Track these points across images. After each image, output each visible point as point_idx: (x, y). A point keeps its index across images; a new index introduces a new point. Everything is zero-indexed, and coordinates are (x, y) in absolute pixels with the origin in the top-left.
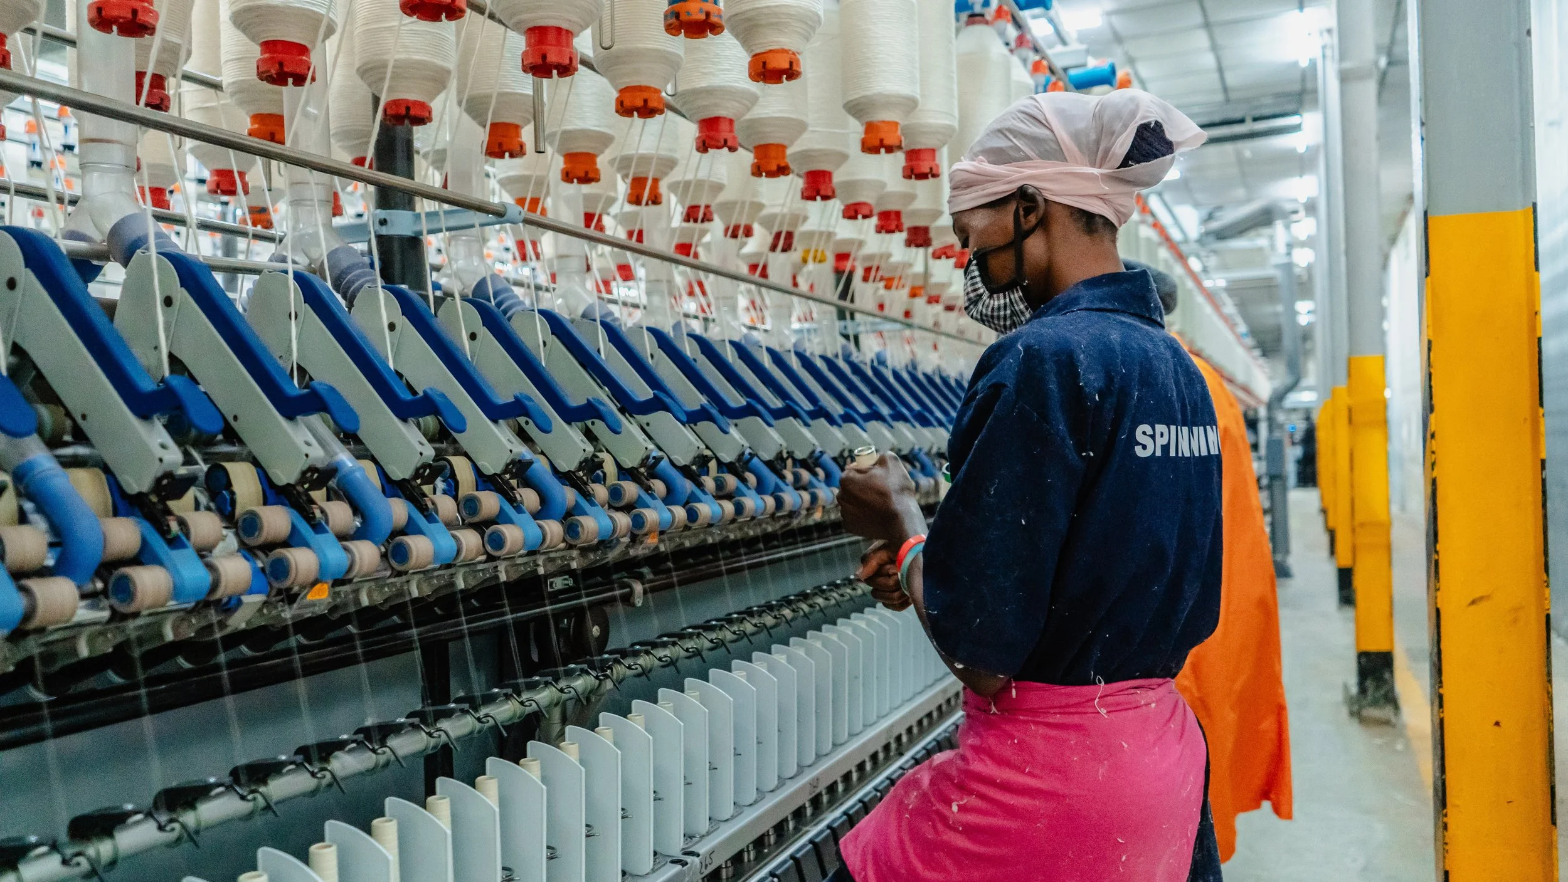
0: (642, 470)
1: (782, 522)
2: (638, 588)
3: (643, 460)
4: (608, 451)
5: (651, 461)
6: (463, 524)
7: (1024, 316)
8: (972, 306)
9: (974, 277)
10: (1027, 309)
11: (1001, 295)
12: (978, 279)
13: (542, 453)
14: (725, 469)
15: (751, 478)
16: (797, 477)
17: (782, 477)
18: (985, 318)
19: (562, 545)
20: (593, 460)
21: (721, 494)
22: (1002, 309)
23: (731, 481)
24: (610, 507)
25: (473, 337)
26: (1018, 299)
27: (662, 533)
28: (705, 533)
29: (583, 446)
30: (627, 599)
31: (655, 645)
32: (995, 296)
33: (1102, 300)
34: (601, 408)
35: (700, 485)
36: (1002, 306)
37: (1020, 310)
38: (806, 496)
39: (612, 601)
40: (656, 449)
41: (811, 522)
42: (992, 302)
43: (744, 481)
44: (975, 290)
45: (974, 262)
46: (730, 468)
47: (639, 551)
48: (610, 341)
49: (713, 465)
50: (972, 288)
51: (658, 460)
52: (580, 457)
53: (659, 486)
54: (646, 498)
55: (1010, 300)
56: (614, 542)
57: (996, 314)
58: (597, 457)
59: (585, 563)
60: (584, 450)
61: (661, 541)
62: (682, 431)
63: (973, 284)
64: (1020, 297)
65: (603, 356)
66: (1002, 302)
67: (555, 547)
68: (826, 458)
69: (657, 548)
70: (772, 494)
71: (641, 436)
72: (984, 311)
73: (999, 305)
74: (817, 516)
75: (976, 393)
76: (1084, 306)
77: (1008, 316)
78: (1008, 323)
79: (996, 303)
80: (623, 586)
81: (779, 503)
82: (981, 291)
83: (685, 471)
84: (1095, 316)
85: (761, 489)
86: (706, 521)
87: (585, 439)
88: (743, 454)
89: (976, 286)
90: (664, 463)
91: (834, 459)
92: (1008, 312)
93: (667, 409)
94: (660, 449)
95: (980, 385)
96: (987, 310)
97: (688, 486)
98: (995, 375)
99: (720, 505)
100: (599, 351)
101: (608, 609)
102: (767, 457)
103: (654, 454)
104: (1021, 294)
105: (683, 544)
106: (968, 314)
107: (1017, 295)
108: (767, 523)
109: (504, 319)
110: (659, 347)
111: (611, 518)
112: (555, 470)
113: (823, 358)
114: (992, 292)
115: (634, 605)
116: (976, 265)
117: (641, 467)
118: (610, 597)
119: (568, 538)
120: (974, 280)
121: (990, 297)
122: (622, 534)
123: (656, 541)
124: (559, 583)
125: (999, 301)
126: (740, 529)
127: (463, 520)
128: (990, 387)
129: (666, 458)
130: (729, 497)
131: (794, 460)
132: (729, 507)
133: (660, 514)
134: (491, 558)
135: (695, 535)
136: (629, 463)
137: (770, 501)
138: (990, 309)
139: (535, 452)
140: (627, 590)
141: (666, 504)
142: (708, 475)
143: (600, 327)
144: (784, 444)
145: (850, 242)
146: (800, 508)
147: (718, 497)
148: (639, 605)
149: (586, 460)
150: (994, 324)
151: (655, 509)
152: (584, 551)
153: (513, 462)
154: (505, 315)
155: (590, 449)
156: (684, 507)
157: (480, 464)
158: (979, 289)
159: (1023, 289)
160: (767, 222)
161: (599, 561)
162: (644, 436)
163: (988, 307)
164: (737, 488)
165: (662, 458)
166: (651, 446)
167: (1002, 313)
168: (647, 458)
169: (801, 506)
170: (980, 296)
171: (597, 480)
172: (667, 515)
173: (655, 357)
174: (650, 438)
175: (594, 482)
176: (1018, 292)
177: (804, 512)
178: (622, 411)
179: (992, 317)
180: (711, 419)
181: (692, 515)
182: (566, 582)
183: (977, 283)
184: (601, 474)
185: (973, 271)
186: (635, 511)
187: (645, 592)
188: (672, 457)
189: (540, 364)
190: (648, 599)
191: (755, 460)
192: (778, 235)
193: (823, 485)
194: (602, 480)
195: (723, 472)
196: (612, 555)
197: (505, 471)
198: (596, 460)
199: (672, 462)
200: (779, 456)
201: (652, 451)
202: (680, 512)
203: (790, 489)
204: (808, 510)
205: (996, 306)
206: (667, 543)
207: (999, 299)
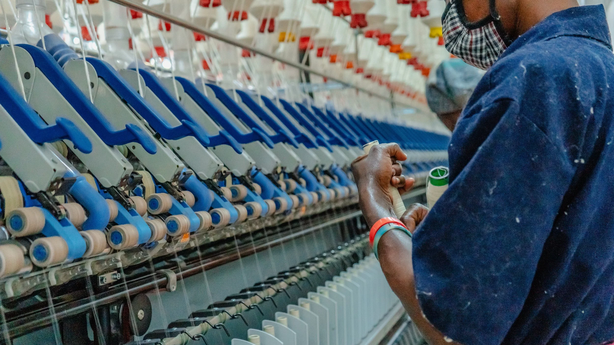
0: (175, 184)
1: (278, 218)
2: (173, 276)
3: (175, 176)
4: (147, 170)
5: (182, 176)
6: (10, 238)
7: (497, 46)
8: (451, 43)
9: (454, 18)
10: (500, 41)
11: (478, 30)
12: (457, 19)
13: (89, 172)
14: (237, 181)
15: (257, 188)
16: (288, 186)
17: (278, 186)
18: (463, 51)
19: (107, 250)
20: (132, 177)
21: (235, 200)
22: (479, 42)
23: (243, 190)
24: (150, 214)
25: (27, 76)
26: (492, 32)
27: (192, 233)
28: (225, 230)
29: (123, 165)
30: (164, 286)
31: (187, 324)
32: (473, 31)
33: (576, 28)
34: (138, 132)
35: (220, 194)
36: (479, 39)
37: (494, 42)
38: (295, 198)
39: (152, 288)
40: (185, 167)
41: (298, 217)
42: (470, 37)
43: (252, 189)
44: (455, 29)
45: (454, 5)
46: (241, 180)
47: (174, 249)
48: (147, 85)
49: (229, 179)
50: (452, 27)
51: (187, 175)
52: (121, 174)
53: (189, 197)
54: (179, 206)
55: (486, 34)
56: (153, 244)
57: (473, 46)
58: (137, 174)
59: (128, 262)
60: (125, 169)
61: (192, 239)
62: (206, 153)
63: (453, 24)
64: (493, 30)
65: (142, 95)
66: (479, 36)
67: (100, 253)
68: (307, 172)
69: (189, 244)
70: (272, 199)
71: (173, 157)
72: (464, 45)
73: (477, 38)
74: (302, 213)
75: (479, 108)
76: (563, 33)
77: (484, 47)
78: (484, 53)
79: (474, 37)
80: (160, 276)
81: (278, 205)
82: (460, 29)
83: (209, 183)
84: (574, 41)
85: (264, 195)
86: (227, 222)
87: (126, 160)
88: (251, 169)
89: (456, 25)
90: (193, 178)
91: (311, 171)
92: (484, 44)
93: (192, 133)
94: (189, 168)
95: (483, 100)
96: (466, 44)
97: (211, 195)
98: (500, 90)
99: (236, 209)
100: (138, 92)
101: (149, 295)
102: (267, 172)
103: (184, 171)
104: (494, 28)
105: (208, 240)
106: (449, 50)
107: (491, 29)
108: (269, 220)
109: (56, 64)
110: (186, 91)
111: (149, 224)
112: (100, 186)
113: (298, 105)
114: (470, 28)
115: (169, 290)
116: (455, 7)
117: (174, 181)
118: (150, 286)
119: (112, 244)
120: (454, 21)
121: (468, 33)
122: (160, 237)
123: (188, 239)
124: (109, 278)
125: (476, 35)
126: (251, 225)
127: (10, 235)
128: (496, 101)
129: (194, 174)
130: (242, 202)
131: (285, 173)
132: (242, 209)
133: (190, 219)
134: (36, 268)
135: (218, 232)
136: (163, 178)
137: (272, 204)
138: (469, 43)
139: (81, 171)
140: (165, 279)
141: (195, 210)
142: (225, 185)
143: (139, 75)
144: (279, 162)
145: (310, 30)
146: (291, 208)
147: (235, 203)
148: (174, 289)
149: (126, 177)
150: (471, 56)
151: (187, 215)
152: (129, 252)
153: (57, 181)
154: (57, 60)
155: (130, 167)
156: (209, 211)
157: (26, 183)
158: (458, 27)
159: (497, 23)
160: (257, 12)
161: (140, 260)
162: (176, 157)
163: (467, 41)
164: (248, 195)
165: (190, 174)
166: (182, 165)
167: (479, 45)
168: (179, 174)
169: (293, 206)
170: (459, 34)
171: (137, 193)
172: (196, 220)
173: (182, 99)
174: (180, 158)
175: (135, 195)
176: (492, 26)
177: (293, 211)
178: (157, 136)
179: (470, 50)
180: (228, 142)
181: (216, 218)
182: (115, 277)
183: (456, 23)
184: (141, 188)
185: (453, 13)
186: (169, 218)
187: (178, 279)
188: (198, 173)
189: (90, 101)
190: (180, 283)
191: (259, 174)
192: (265, 21)
193: (305, 190)
194: (141, 193)
195: (236, 184)
196: (151, 255)
197: (51, 188)
198: (135, 176)
199: (198, 177)
200: (275, 172)
201: (182, 168)
202: (206, 216)
203: (285, 194)
204: (296, 209)
205: (474, 40)
206: (196, 240)
207: (476, 34)
